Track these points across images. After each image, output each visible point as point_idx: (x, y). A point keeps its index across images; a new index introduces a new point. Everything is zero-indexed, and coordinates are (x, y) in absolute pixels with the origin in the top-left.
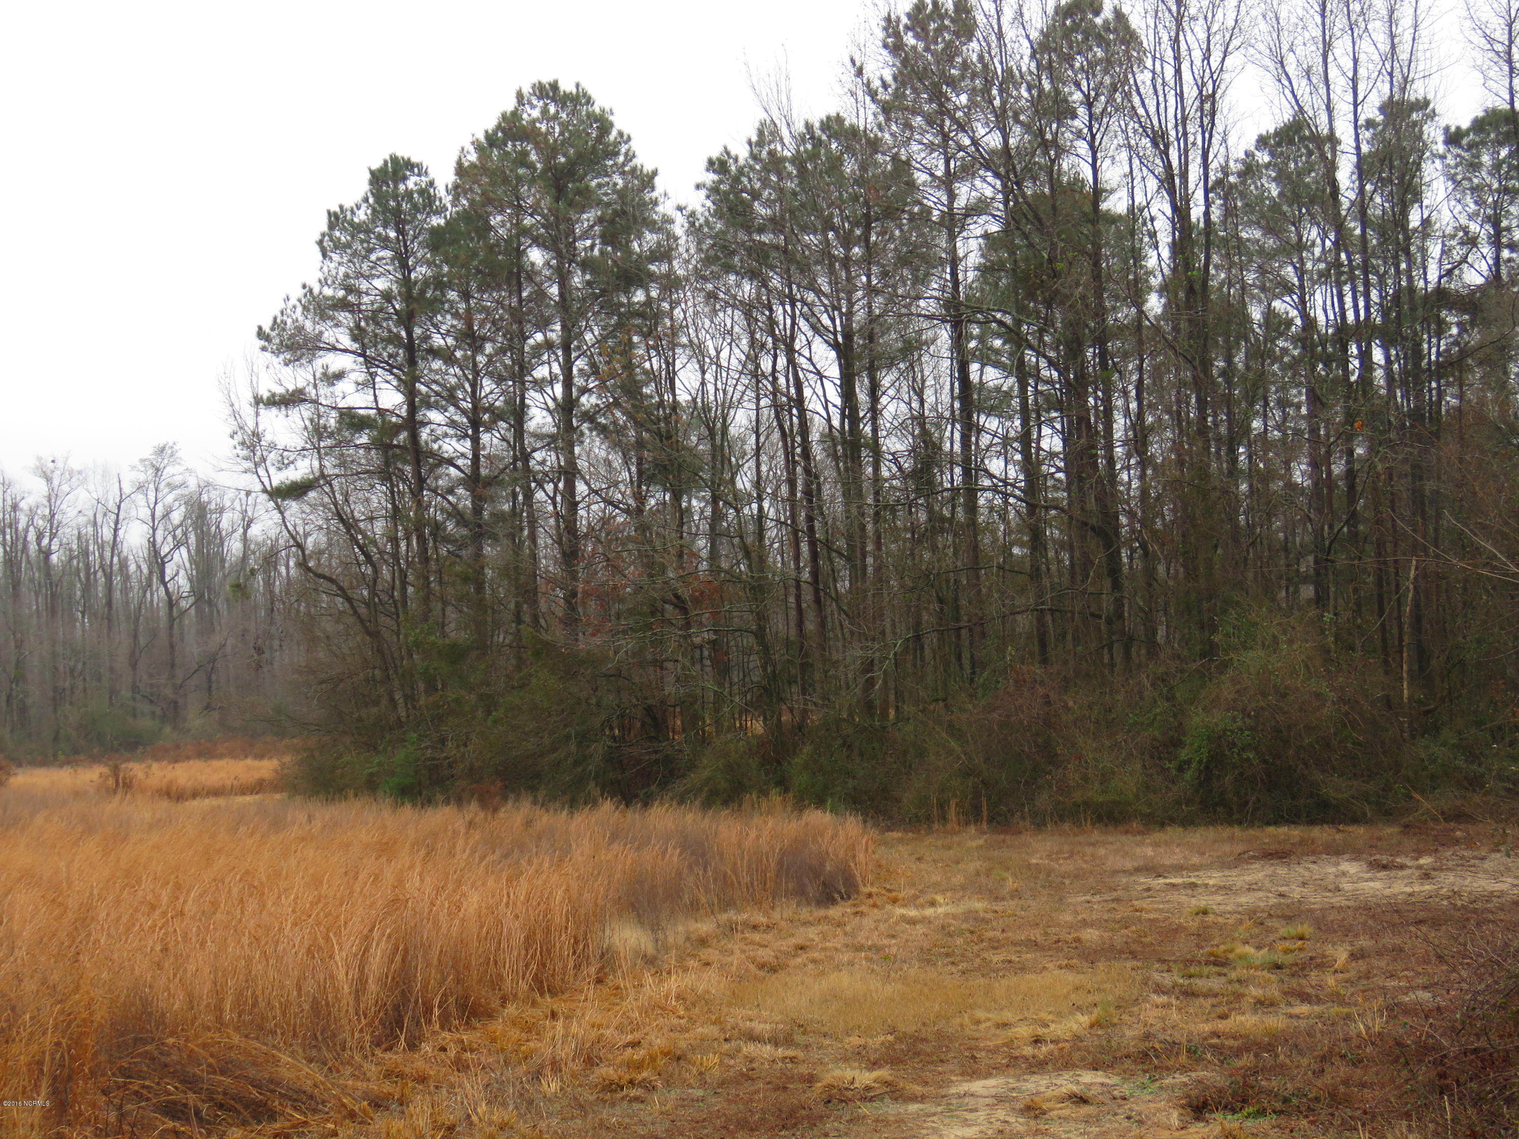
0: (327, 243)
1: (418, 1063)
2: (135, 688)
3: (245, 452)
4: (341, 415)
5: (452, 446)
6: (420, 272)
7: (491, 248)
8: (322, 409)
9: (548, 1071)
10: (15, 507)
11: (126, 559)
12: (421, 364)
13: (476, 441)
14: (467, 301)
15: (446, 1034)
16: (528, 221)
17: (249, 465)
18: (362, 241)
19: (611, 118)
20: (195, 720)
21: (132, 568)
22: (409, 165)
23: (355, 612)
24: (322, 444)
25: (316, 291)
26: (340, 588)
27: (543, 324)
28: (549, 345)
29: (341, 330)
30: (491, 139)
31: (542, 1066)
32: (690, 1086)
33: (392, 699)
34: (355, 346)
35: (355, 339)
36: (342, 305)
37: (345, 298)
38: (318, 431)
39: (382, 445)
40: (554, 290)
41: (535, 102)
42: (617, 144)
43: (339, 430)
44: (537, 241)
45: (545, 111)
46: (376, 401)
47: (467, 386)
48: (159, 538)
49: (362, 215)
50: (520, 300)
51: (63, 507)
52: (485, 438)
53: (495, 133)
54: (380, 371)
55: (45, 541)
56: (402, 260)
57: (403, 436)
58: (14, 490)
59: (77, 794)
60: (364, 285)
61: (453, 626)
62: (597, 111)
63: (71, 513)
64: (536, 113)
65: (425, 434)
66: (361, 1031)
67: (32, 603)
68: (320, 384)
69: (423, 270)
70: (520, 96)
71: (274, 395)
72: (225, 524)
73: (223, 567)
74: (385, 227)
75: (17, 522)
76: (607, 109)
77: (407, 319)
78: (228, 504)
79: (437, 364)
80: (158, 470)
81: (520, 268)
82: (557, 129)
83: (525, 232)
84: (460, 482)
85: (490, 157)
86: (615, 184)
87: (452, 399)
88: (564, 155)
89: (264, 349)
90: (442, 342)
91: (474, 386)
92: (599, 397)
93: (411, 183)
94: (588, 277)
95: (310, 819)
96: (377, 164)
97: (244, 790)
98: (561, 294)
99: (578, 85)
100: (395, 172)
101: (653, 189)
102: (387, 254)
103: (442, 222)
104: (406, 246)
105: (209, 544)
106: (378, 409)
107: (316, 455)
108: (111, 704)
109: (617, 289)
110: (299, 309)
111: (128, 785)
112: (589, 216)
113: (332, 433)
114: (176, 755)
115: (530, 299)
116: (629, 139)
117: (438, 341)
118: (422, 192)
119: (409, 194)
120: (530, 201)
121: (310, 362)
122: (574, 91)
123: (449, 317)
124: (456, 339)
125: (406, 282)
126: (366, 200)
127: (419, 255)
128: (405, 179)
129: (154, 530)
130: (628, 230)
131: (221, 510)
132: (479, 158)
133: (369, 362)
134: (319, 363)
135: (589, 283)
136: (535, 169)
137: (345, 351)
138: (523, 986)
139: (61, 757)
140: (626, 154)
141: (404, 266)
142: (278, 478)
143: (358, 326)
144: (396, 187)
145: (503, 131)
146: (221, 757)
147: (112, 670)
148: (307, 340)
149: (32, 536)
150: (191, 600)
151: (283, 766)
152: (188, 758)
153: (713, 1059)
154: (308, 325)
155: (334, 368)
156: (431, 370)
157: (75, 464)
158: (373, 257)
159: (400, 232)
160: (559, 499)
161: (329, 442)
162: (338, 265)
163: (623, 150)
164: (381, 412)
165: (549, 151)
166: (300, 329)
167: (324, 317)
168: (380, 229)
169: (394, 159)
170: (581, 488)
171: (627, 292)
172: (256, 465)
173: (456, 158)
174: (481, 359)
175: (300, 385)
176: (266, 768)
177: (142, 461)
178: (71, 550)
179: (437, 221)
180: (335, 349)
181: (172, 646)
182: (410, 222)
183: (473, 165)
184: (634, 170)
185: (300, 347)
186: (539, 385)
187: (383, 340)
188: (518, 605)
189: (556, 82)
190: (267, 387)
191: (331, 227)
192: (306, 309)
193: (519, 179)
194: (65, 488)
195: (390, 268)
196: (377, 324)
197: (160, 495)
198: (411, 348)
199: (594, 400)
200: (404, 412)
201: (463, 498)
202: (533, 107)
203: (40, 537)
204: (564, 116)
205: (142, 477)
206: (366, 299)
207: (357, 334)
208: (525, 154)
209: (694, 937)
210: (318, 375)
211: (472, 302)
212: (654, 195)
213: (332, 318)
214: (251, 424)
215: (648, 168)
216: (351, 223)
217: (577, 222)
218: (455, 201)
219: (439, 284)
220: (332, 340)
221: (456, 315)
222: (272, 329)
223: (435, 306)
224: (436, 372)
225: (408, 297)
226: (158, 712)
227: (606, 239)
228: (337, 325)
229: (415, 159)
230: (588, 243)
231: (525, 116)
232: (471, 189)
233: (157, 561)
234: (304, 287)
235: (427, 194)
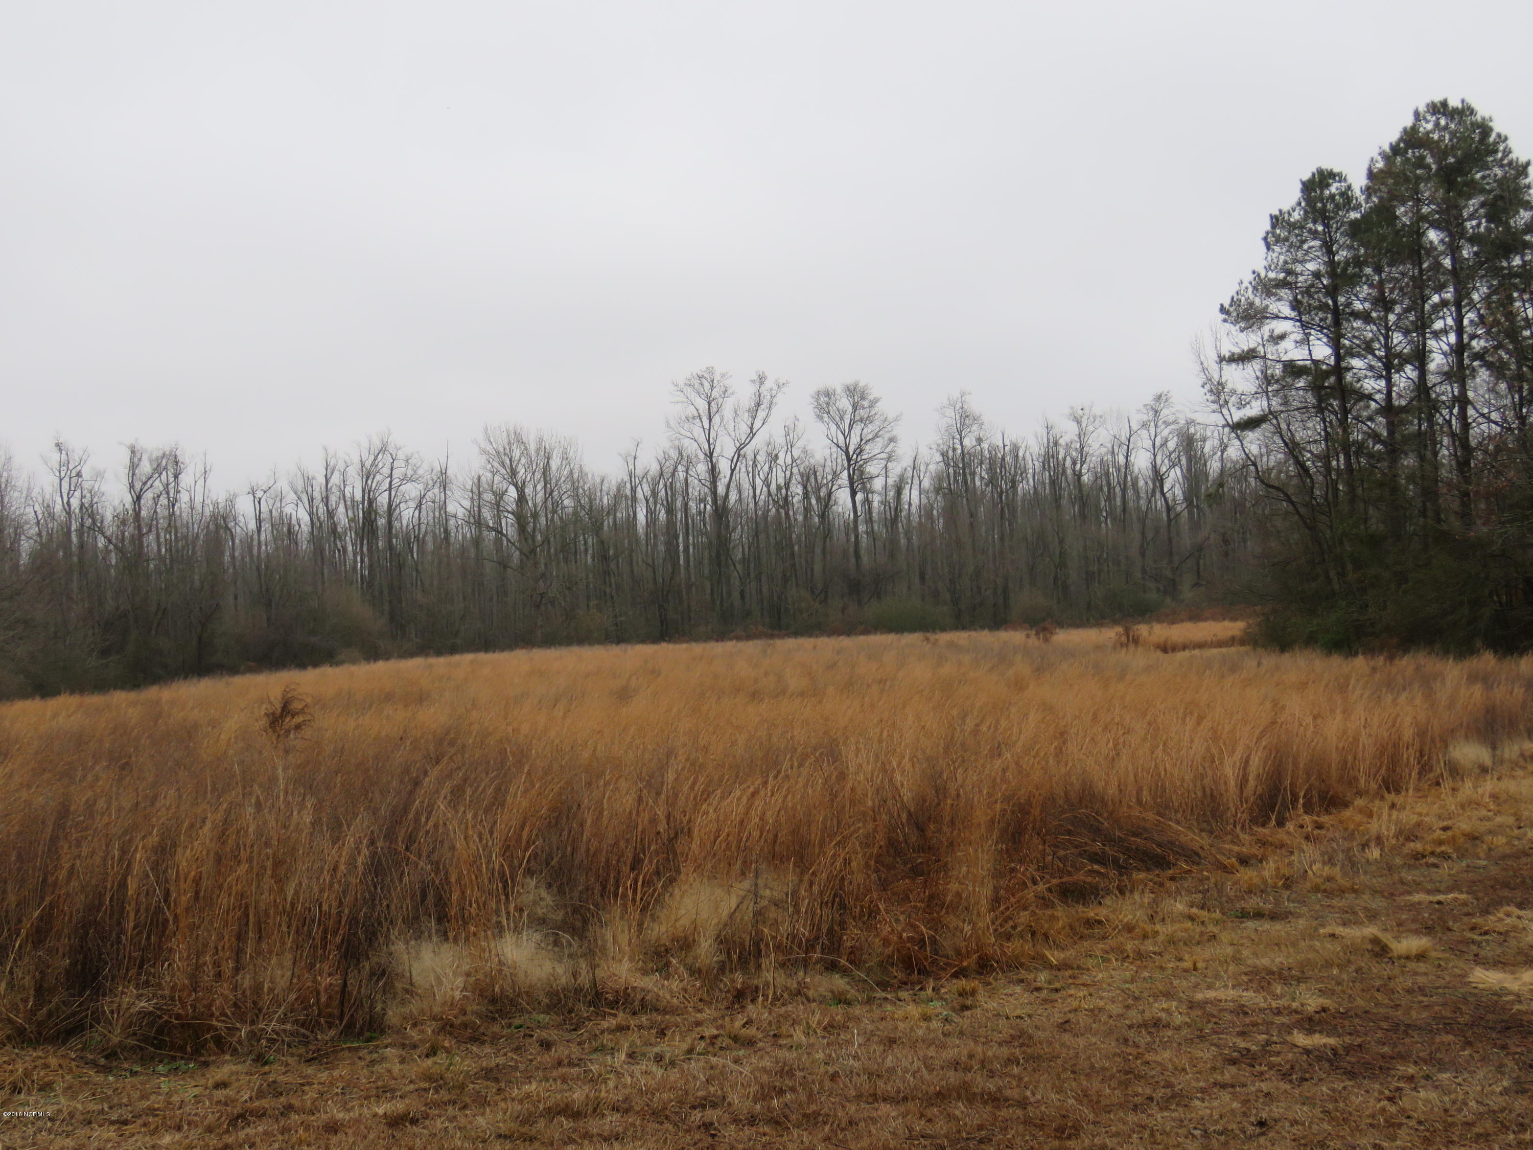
0: (1271, 239)
1: (1281, 835)
2: (1144, 571)
3: (1213, 398)
4: (1285, 366)
5: (1371, 385)
6: (1342, 255)
7: (1397, 232)
8: (1269, 363)
9: (1372, 844)
10: (1056, 443)
11: (1137, 478)
12: (1345, 324)
13: (1389, 380)
14: (1380, 274)
15: (1306, 817)
16: (1425, 210)
17: (1215, 406)
18: (1297, 236)
19: (1491, 124)
20: (1187, 593)
21: (1141, 483)
22: (1332, 175)
23: (1298, 512)
24: (1270, 389)
25: (1263, 275)
26: (1286, 495)
27: (1440, 288)
28: (1444, 303)
29: (1282, 303)
30: (1395, 150)
31: (1368, 841)
32: (1479, 858)
33: (1328, 577)
34: (1293, 314)
35: (1293, 308)
36: (1283, 284)
37: (1285, 278)
38: (1268, 379)
39: (1316, 388)
40: (1447, 262)
41: (1429, 117)
42: (1496, 143)
43: (1283, 378)
44: (1435, 225)
45: (1437, 124)
46: (1310, 354)
47: (1382, 339)
48: (1159, 462)
49: (1296, 216)
50: (1421, 271)
51: (1090, 442)
52: (1395, 377)
53: (1398, 144)
54: (1313, 332)
55: (1078, 467)
56: (1328, 248)
57: (1332, 379)
58: (1055, 431)
59: (1098, 648)
60: (1299, 268)
61: (1374, 520)
62: (1479, 119)
63: (1095, 446)
64: (1429, 126)
65: (1349, 377)
66: (1243, 812)
67: (1070, 511)
68: (1267, 344)
69: (1345, 253)
70: (1417, 114)
71: (1233, 354)
72: (1207, 449)
73: (1207, 480)
74: (1315, 222)
75: (1058, 454)
76: (1487, 117)
77: (1332, 291)
78: (1209, 434)
79: (1357, 324)
80: (1156, 412)
81: (1421, 247)
82: (1447, 137)
83: (1423, 218)
84: (1378, 412)
85: (1394, 163)
86: (1496, 175)
87: (1369, 349)
88: (1454, 157)
89: (1225, 321)
90: (1361, 307)
91: (1387, 337)
92: (1487, 341)
93: (1334, 188)
94: (1475, 249)
95: (1259, 664)
96: (1306, 176)
97: (1220, 644)
98: (1453, 265)
99: (1463, 101)
100: (1321, 181)
101: (1527, 176)
102: (1317, 243)
103: (1358, 216)
104: (1330, 237)
105: (1196, 463)
106: (1312, 360)
107: (1265, 398)
108: (1127, 582)
109: (1498, 257)
110: (1250, 290)
111: (1136, 641)
112: (1474, 203)
113: (1277, 381)
114: (1173, 618)
115: (1430, 268)
116: (1506, 139)
117: (1358, 306)
118: (1342, 194)
119: (1332, 197)
120: (1426, 194)
121: (1259, 328)
122: (1460, 106)
123: (1365, 287)
124: (1372, 304)
125: (1332, 264)
126: (1299, 204)
127: (1341, 242)
128: (1328, 185)
129: (1155, 456)
130: (1505, 211)
131: (1204, 440)
132: (1385, 165)
133: (1305, 326)
134: (1266, 330)
135: (1476, 254)
136: (1431, 169)
137: (1286, 318)
138: (1374, 786)
139: (1092, 621)
140: (1504, 151)
141: (1330, 252)
142: (1238, 415)
143: (1295, 299)
144: (1322, 193)
145: (1405, 142)
146: (1206, 619)
147: (1127, 558)
148: (1256, 313)
149: (1068, 463)
150: (1184, 505)
151: (1249, 626)
152: (1182, 621)
153: (1501, 840)
154: (1257, 301)
155: (1277, 332)
156: (1353, 328)
157: (1097, 411)
158: (1305, 247)
159: (1327, 226)
160: (1454, 422)
161: (1275, 387)
162: (1280, 254)
163: (1501, 148)
164: (1316, 362)
165: (1441, 153)
166: (1251, 304)
167: (1269, 294)
168: (1310, 225)
169: (1320, 172)
170: (1471, 412)
171: (1507, 258)
172: (1221, 406)
173: (1366, 166)
174: (1392, 318)
175: (1252, 346)
176: (1236, 628)
177: (1145, 406)
178: (1096, 473)
179: (1354, 215)
180: (1277, 317)
181: (1170, 540)
182: (1333, 218)
183: (1381, 171)
184: (1510, 163)
185: (1252, 318)
186: (1436, 335)
187: (1315, 308)
188: (1424, 503)
189: (1446, 100)
190: (1227, 349)
191: (1274, 226)
192: (1255, 289)
193: (1418, 179)
194: (1091, 428)
195: (1319, 254)
196: (1311, 296)
197: (1158, 430)
198: (1336, 312)
199: (1482, 343)
200: (1332, 361)
201: (1380, 425)
202: (1427, 122)
203: (1074, 463)
204: (1453, 126)
205: (1145, 418)
206: (1301, 279)
207: (1296, 305)
208: (1422, 158)
209: (1527, 754)
210: (1266, 337)
211: (1383, 275)
212: (1527, 181)
213: (1275, 295)
214: (1216, 377)
215: (1523, 159)
216: (1289, 223)
217: (1464, 207)
218: (1369, 197)
219: (1358, 262)
220: (1275, 311)
221: (1371, 286)
222: (1231, 306)
223: (1353, 280)
224: (1358, 329)
225: (1332, 274)
226: (1161, 588)
227: (1490, 218)
228: (1279, 300)
229: (1336, 170)
230: (1474, 223)
231: (1421, 129)
232: (1379, 190)
233: (1158, 478)
234: (1254, 272)
235: (1346, 195)
